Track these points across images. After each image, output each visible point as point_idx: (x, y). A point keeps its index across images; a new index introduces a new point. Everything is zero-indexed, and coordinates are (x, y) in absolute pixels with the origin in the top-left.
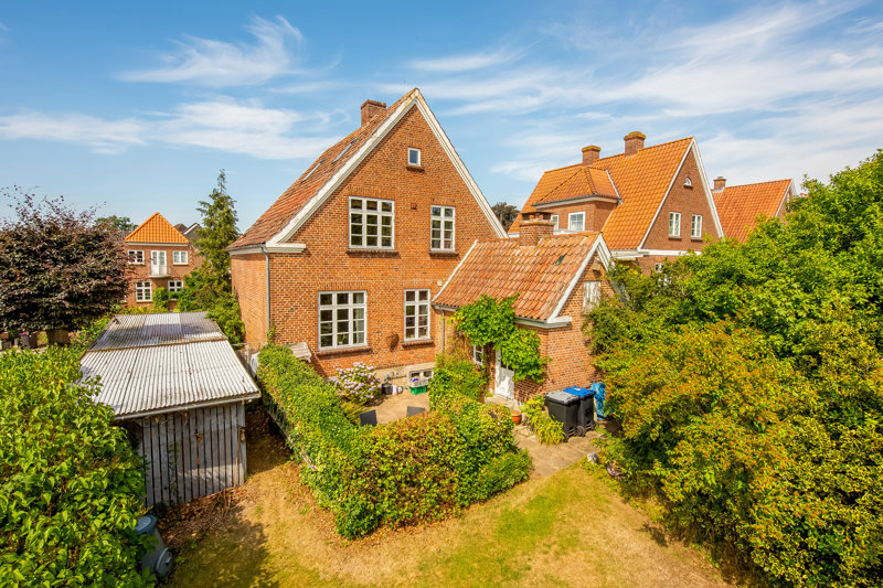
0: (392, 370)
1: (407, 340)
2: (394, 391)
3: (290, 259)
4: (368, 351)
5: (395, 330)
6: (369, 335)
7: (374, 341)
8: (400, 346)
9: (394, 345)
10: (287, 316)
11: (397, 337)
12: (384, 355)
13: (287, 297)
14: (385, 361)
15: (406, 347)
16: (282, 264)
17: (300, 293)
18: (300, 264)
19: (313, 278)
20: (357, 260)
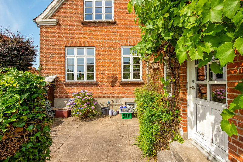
0: (113, 99)
1: (124, 81)
2: (110, 113)
3: (50, 29)
4: (96, 84)
5: (115, 73)
6: (97, 75)
7: (100, 79)
8: (118, 83)
9: (114, 82)
10: (48, 60)
11: (116, 78)
12: (107, 89)
13: (48, 49)
14: (108, 93)
15: (123, 85)
16: (46, 32)
17: (55, 47)
18: (55, 31)
19: (62, 39)
20: (88, 28)
